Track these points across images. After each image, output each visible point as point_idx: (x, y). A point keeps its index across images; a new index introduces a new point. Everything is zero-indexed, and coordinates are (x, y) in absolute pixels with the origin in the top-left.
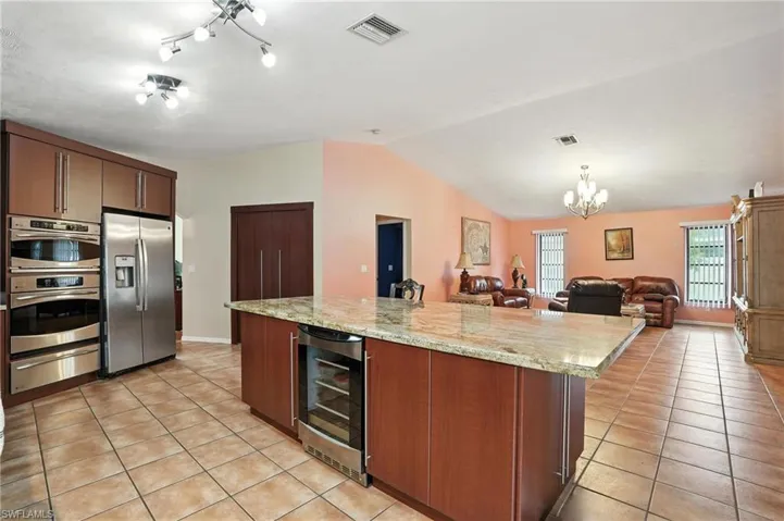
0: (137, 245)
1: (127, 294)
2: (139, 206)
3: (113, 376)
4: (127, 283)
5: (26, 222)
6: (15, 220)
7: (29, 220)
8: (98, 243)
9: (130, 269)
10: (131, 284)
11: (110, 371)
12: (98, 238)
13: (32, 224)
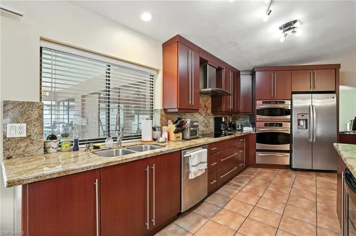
0: (310, 109)
1: (304, 133)
2: (312, 88)
3: (296, 170)
4: (304, 127)
5: (261, 102)
6: (258, 102)
7: (261, 101)
8: (290, 108)
9: (306, 120)
10: (307, 128)
11: (293, 167)
12: (290, 106)
13: (263, 102)
